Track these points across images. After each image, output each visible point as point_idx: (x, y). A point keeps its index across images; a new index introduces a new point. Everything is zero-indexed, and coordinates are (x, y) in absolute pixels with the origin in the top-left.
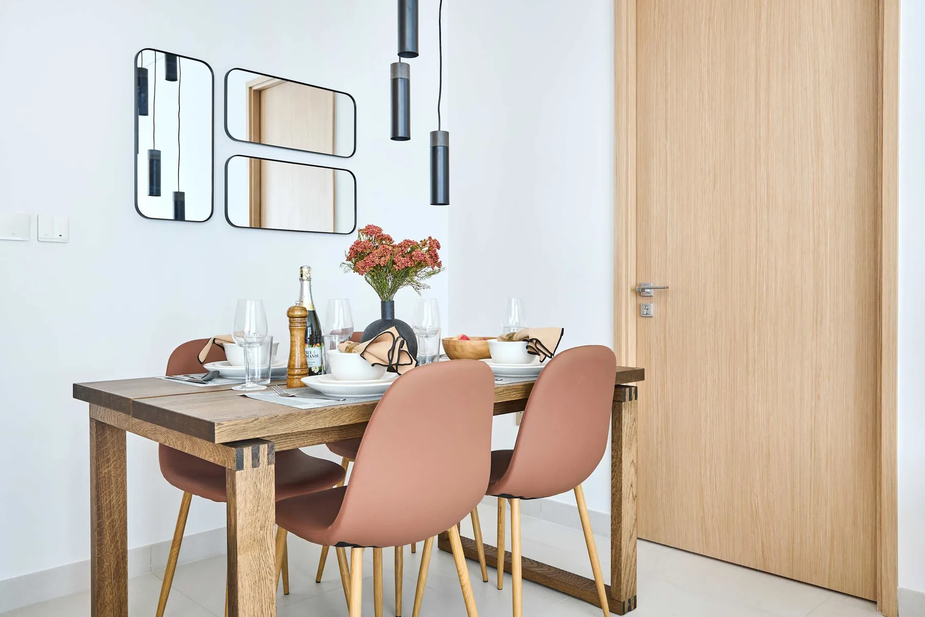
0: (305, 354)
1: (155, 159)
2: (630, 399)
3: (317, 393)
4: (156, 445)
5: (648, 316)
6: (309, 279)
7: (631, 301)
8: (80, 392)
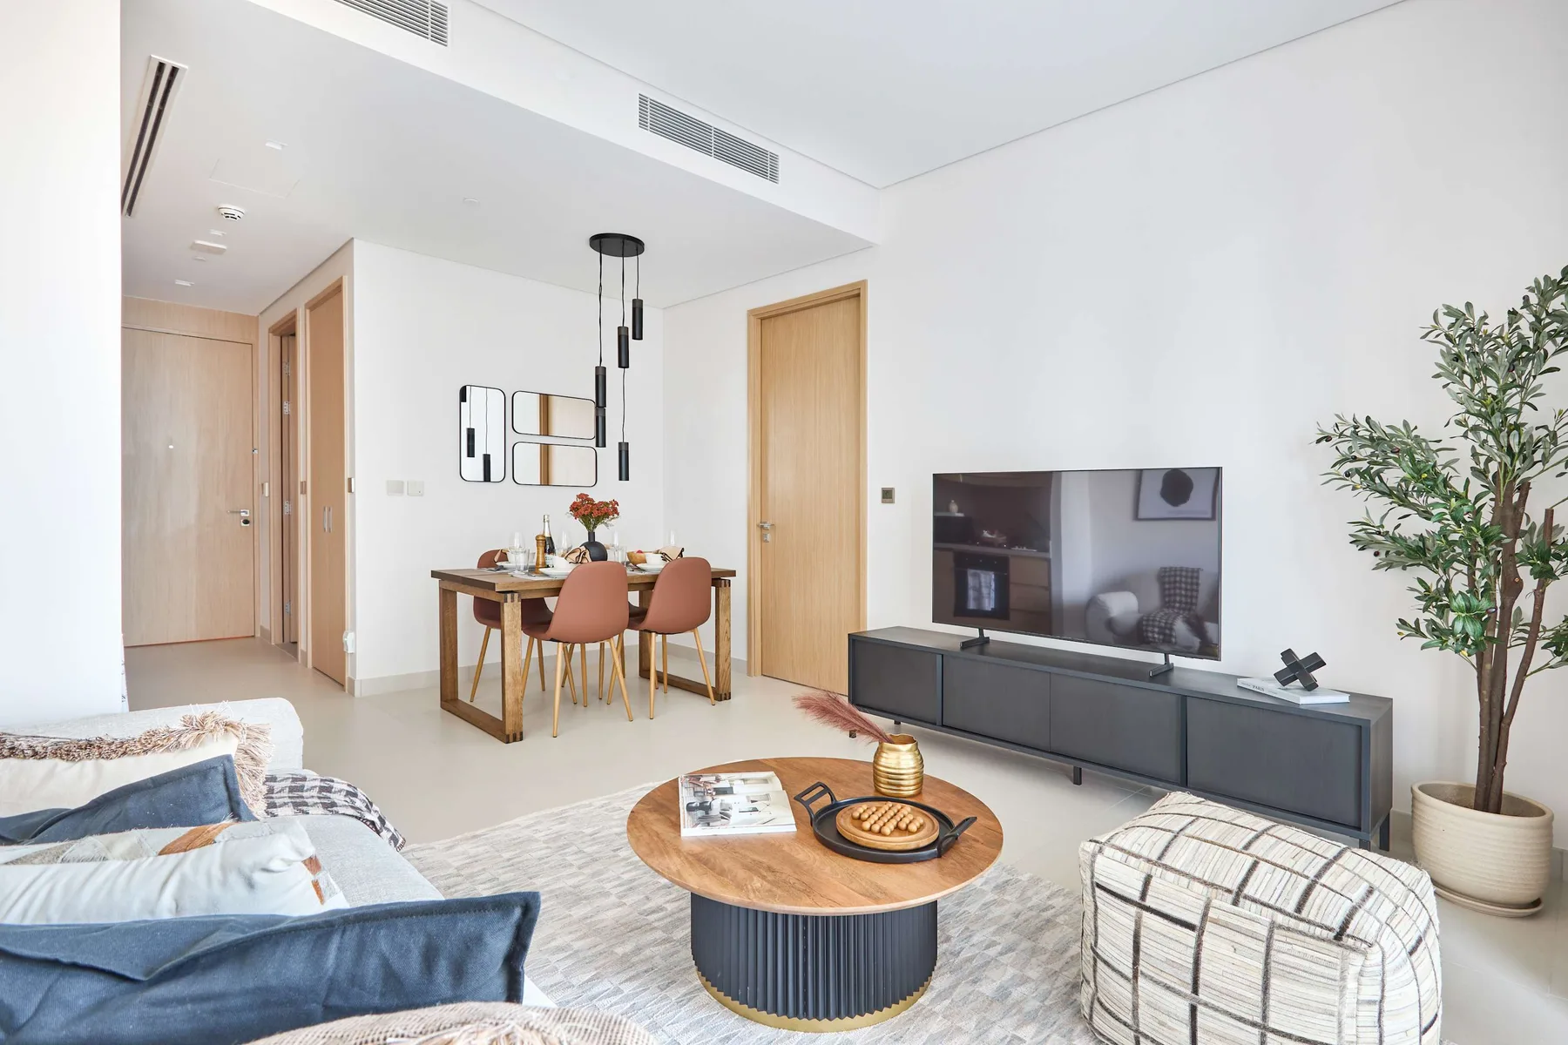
0: (544, 558)
1: (471, 433)
2: (725, 586)
3: (547, 575)
4: (471, 598)
5: (766, 541)
6: (548, 522)
7: (757, 533)
8: (434, 574)
